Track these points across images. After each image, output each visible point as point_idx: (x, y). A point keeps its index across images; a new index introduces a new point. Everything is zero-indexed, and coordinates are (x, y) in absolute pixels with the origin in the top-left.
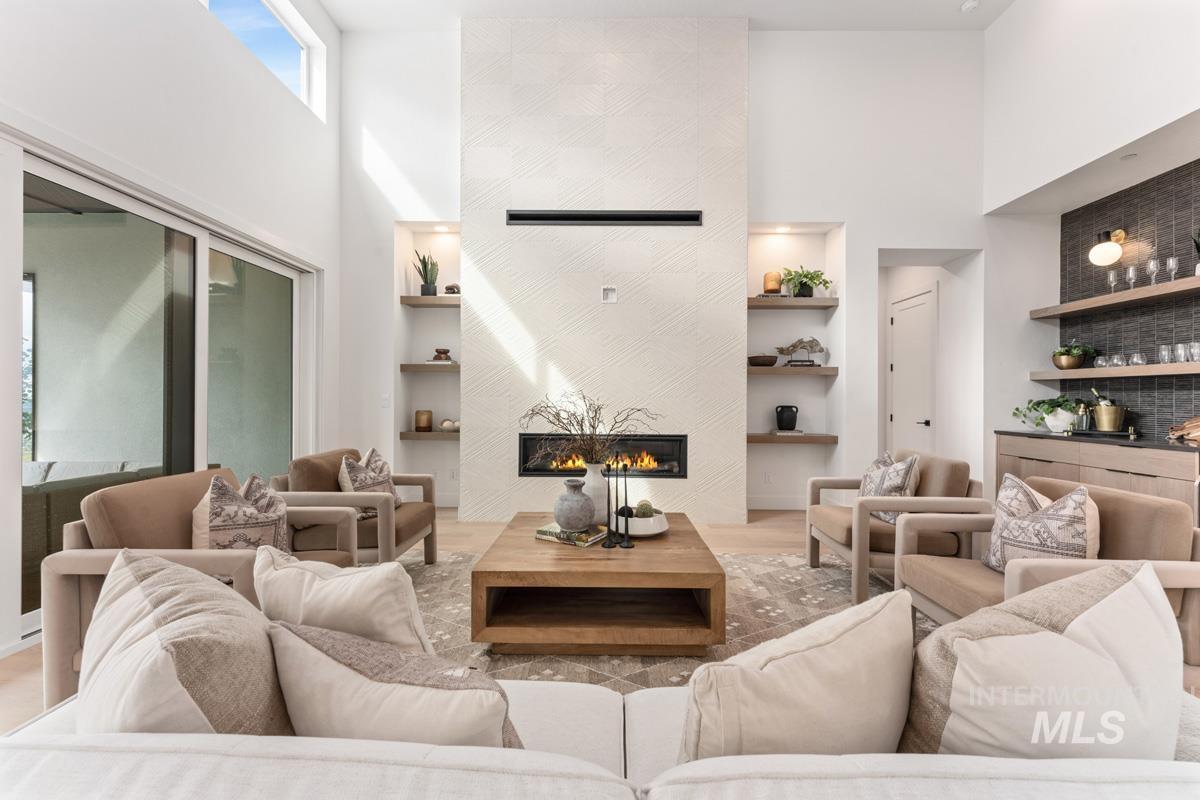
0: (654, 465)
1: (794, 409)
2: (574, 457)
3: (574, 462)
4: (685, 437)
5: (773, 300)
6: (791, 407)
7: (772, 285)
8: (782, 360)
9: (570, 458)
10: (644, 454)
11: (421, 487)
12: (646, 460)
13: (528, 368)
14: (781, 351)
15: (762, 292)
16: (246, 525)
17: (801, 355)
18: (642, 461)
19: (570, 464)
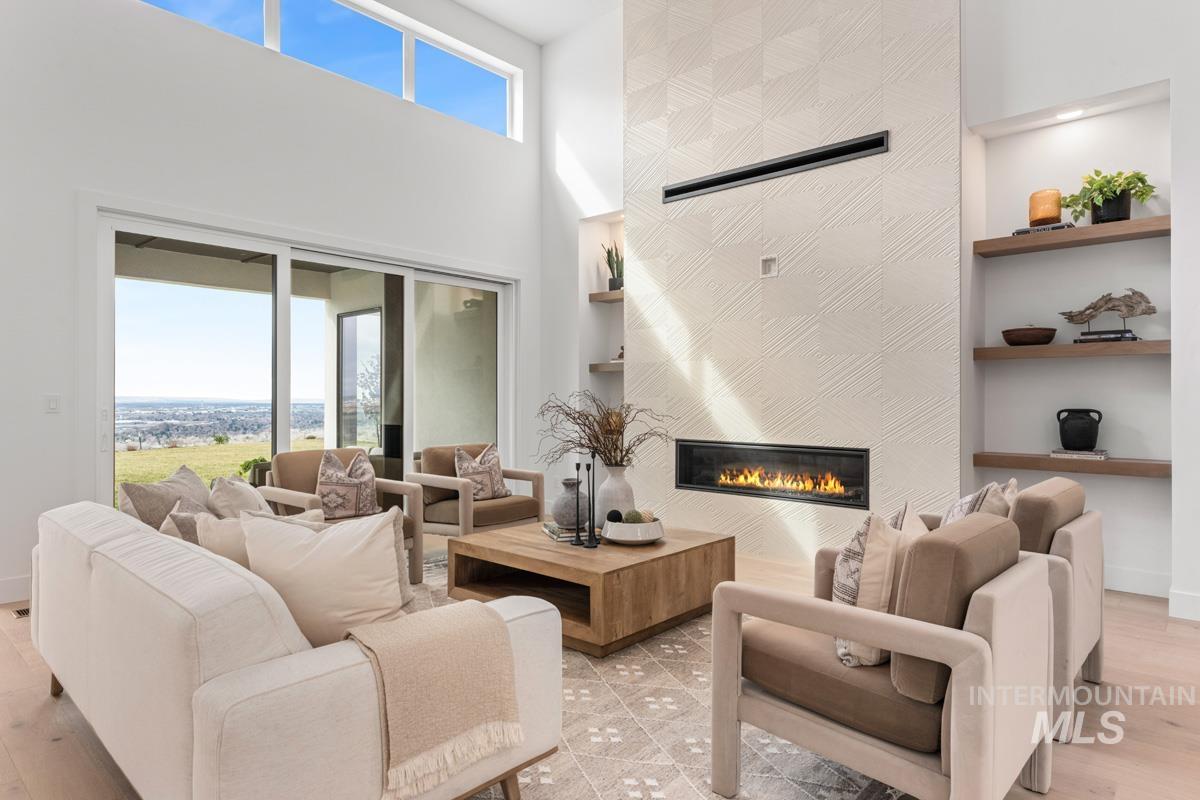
0: (839, 489)
1: (1095, 416)
2: (746, 472)
3: (746, 478)
4: (867, 451)
5: (1048, 235)
6: (1087, 412)
7: (1045, 210)
8: (1067, 333)
9: (742, 473)
10: (829, 476)
11: (530, 483)
12: (831, 483)
13: (683, 365)
14: (1071, 317)
15: (1026, 225)
16: (337, 484)
17: (1107, 322)
18: (826, 484)
19: (741, 479)
